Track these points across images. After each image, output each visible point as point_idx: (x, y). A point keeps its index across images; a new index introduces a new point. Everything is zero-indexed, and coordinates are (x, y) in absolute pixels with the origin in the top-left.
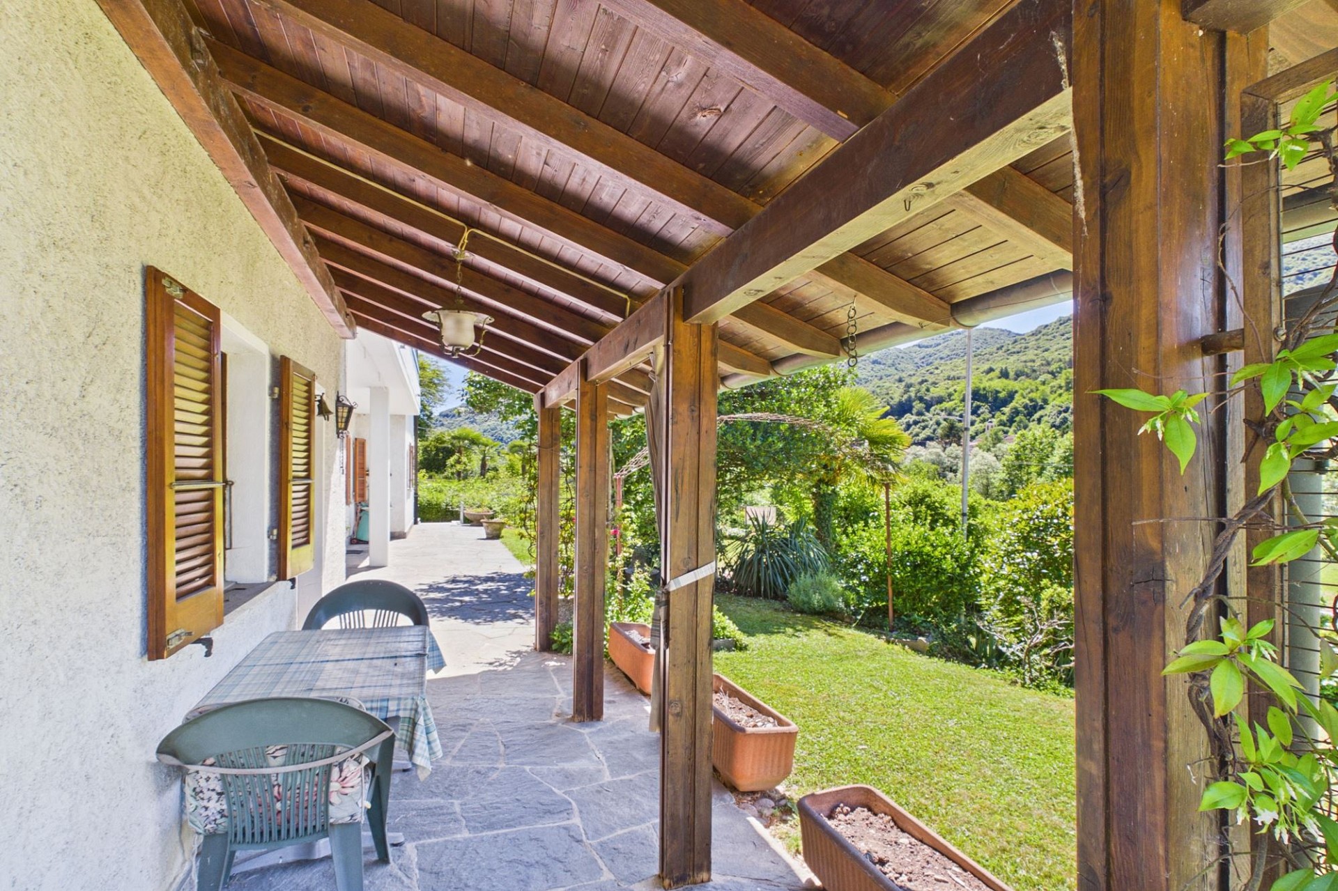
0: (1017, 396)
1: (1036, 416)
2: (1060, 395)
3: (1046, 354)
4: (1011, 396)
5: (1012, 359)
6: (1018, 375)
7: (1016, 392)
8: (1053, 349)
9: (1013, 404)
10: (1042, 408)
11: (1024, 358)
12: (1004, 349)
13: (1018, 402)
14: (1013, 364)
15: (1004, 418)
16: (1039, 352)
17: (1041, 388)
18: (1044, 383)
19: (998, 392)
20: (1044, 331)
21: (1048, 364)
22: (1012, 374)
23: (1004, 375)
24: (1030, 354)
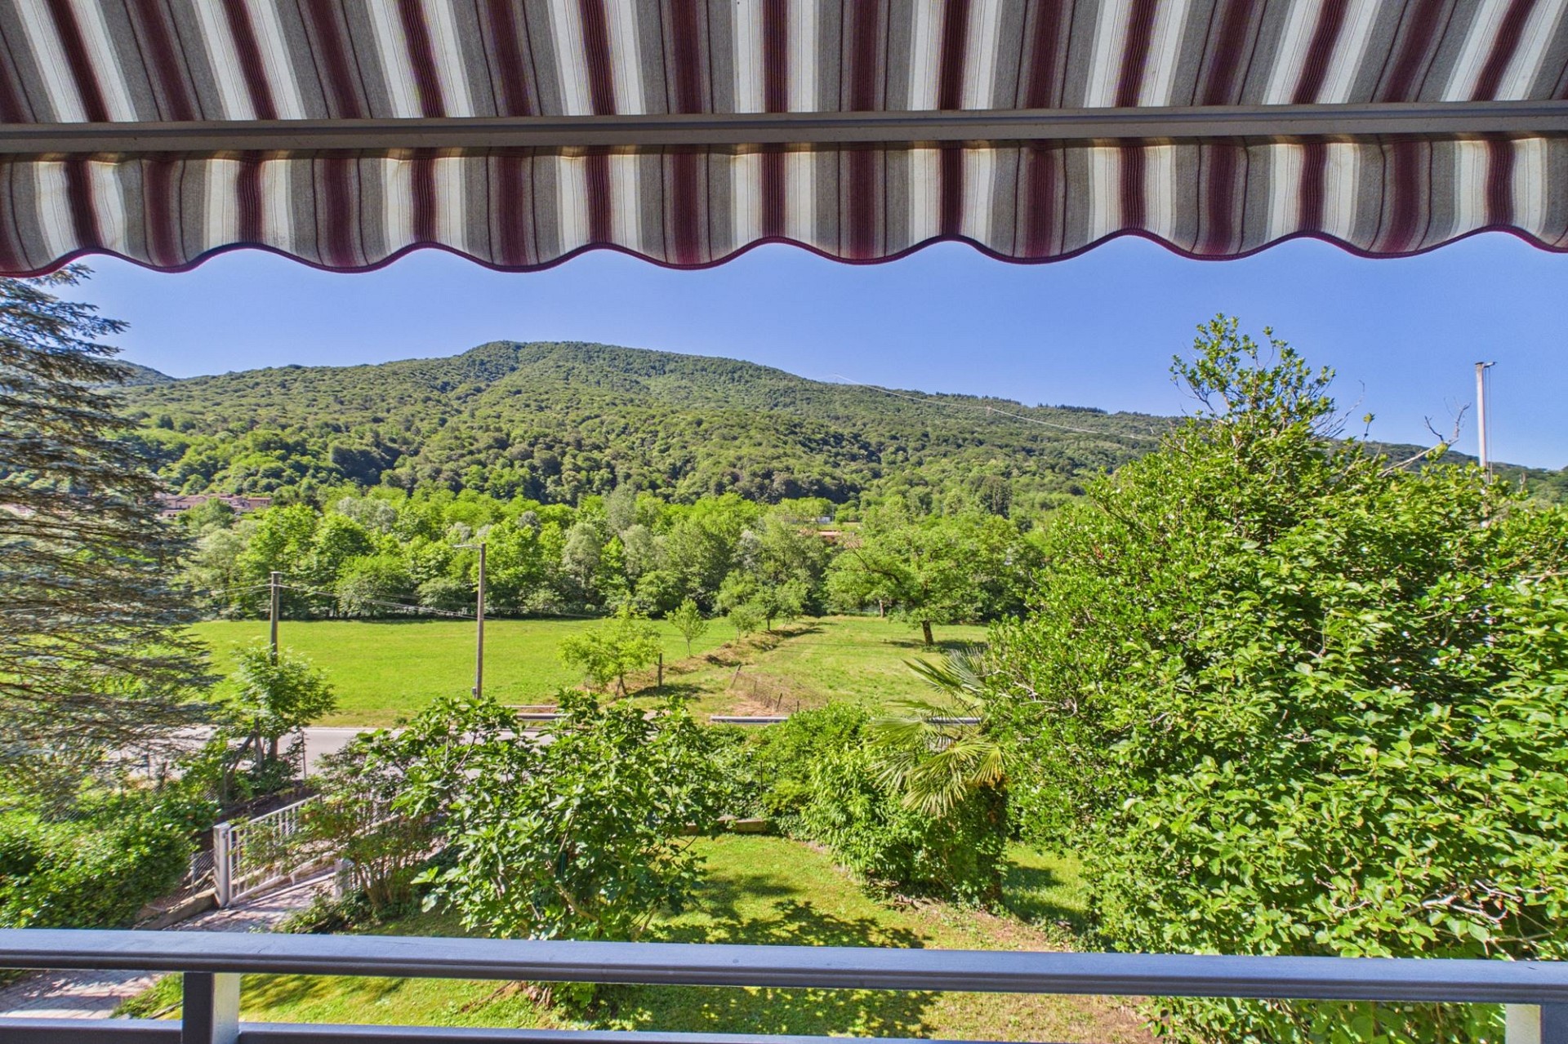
0: (189, 452)
1: (217, 476)
2: (247, 456)
3: (218, 409)
4: (183, 448)
5: (172, 406)
6: (188, 427)
7: (188, 446)
8: (227, 404)
9: (185, 459)
10: (224, 468)
11: (189, 408)
12: (157, 392)
13: (190, 456)
14: (177, 412)
15: (175, 475)
16: (207, 404)
17: (222, 446)
18: (223, 441)
19: (161, 443)
20: (212, 382)
21: (225, 420)
22: (177, 424)
23: (167, 424)
24: (197, 406)
